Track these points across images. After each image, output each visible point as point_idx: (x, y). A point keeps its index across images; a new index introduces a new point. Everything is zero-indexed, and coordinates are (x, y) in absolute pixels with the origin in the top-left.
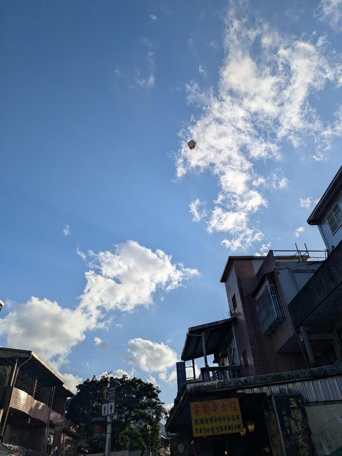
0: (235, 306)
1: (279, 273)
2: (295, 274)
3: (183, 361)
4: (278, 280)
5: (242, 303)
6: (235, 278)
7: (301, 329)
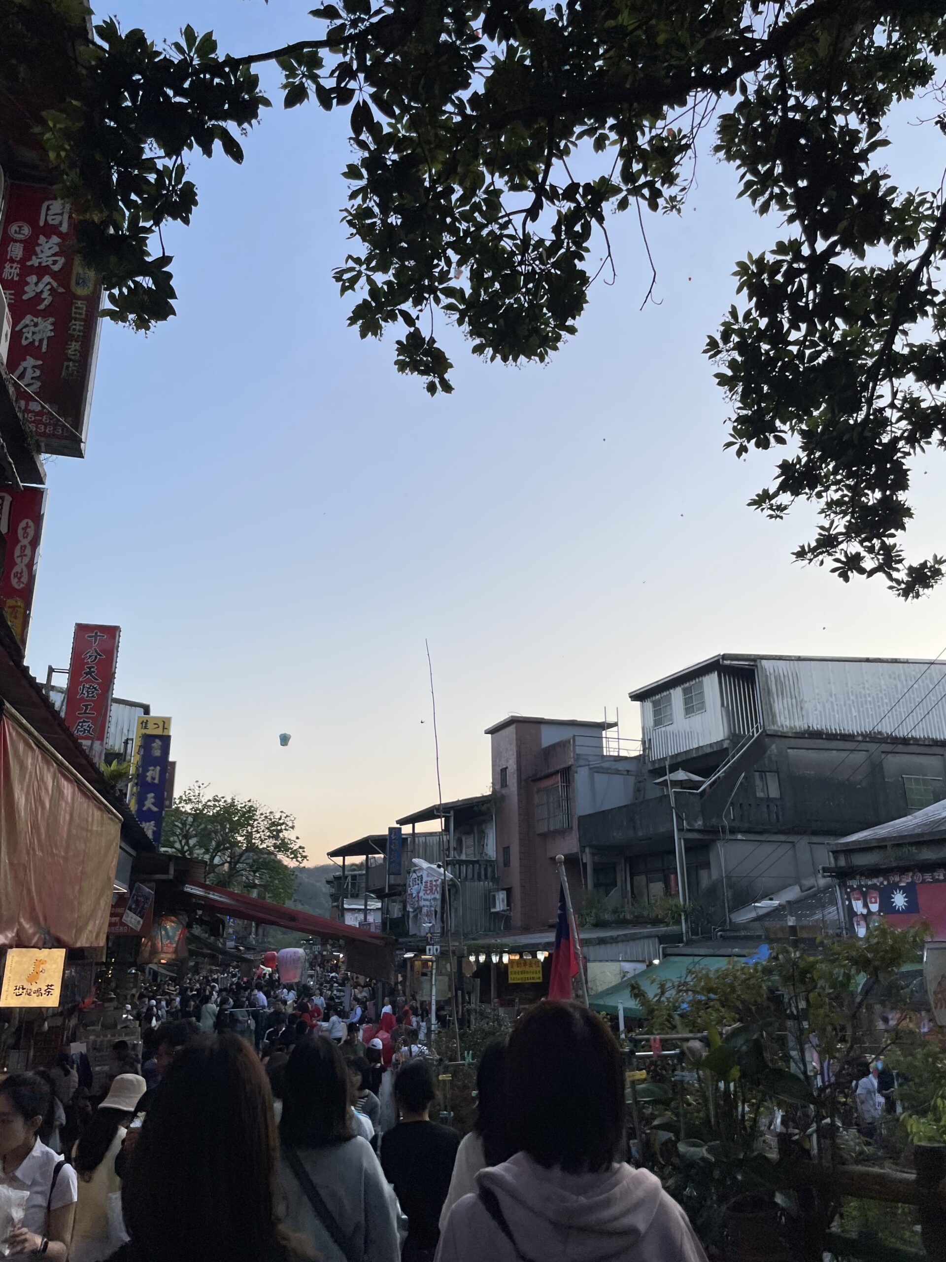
0: (504, 781)
1: (576, 772)
2: (595, 774)
3: (398, 826)
4: (573, 781)
6: (514, 749)
7: (587, 850)
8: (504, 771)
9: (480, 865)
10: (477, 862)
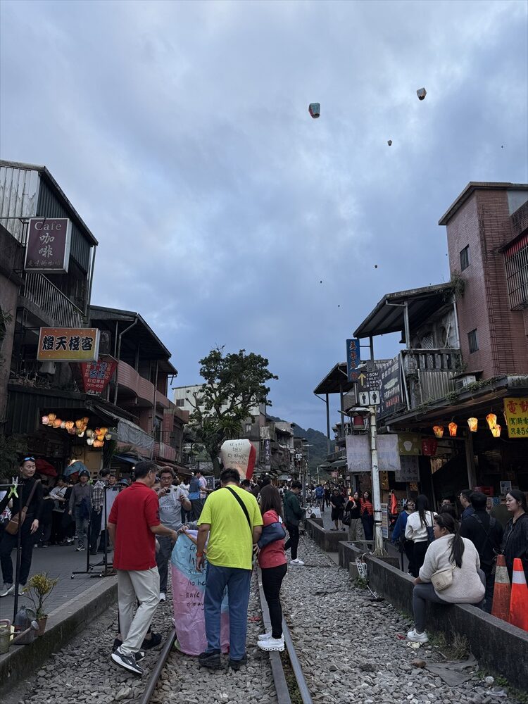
0: (465, 263)
3: (356, 338)
5: (483, 260)
6: (475, 220)
8: (464, 252)
9: (442, 355)
10: (438, 352)
